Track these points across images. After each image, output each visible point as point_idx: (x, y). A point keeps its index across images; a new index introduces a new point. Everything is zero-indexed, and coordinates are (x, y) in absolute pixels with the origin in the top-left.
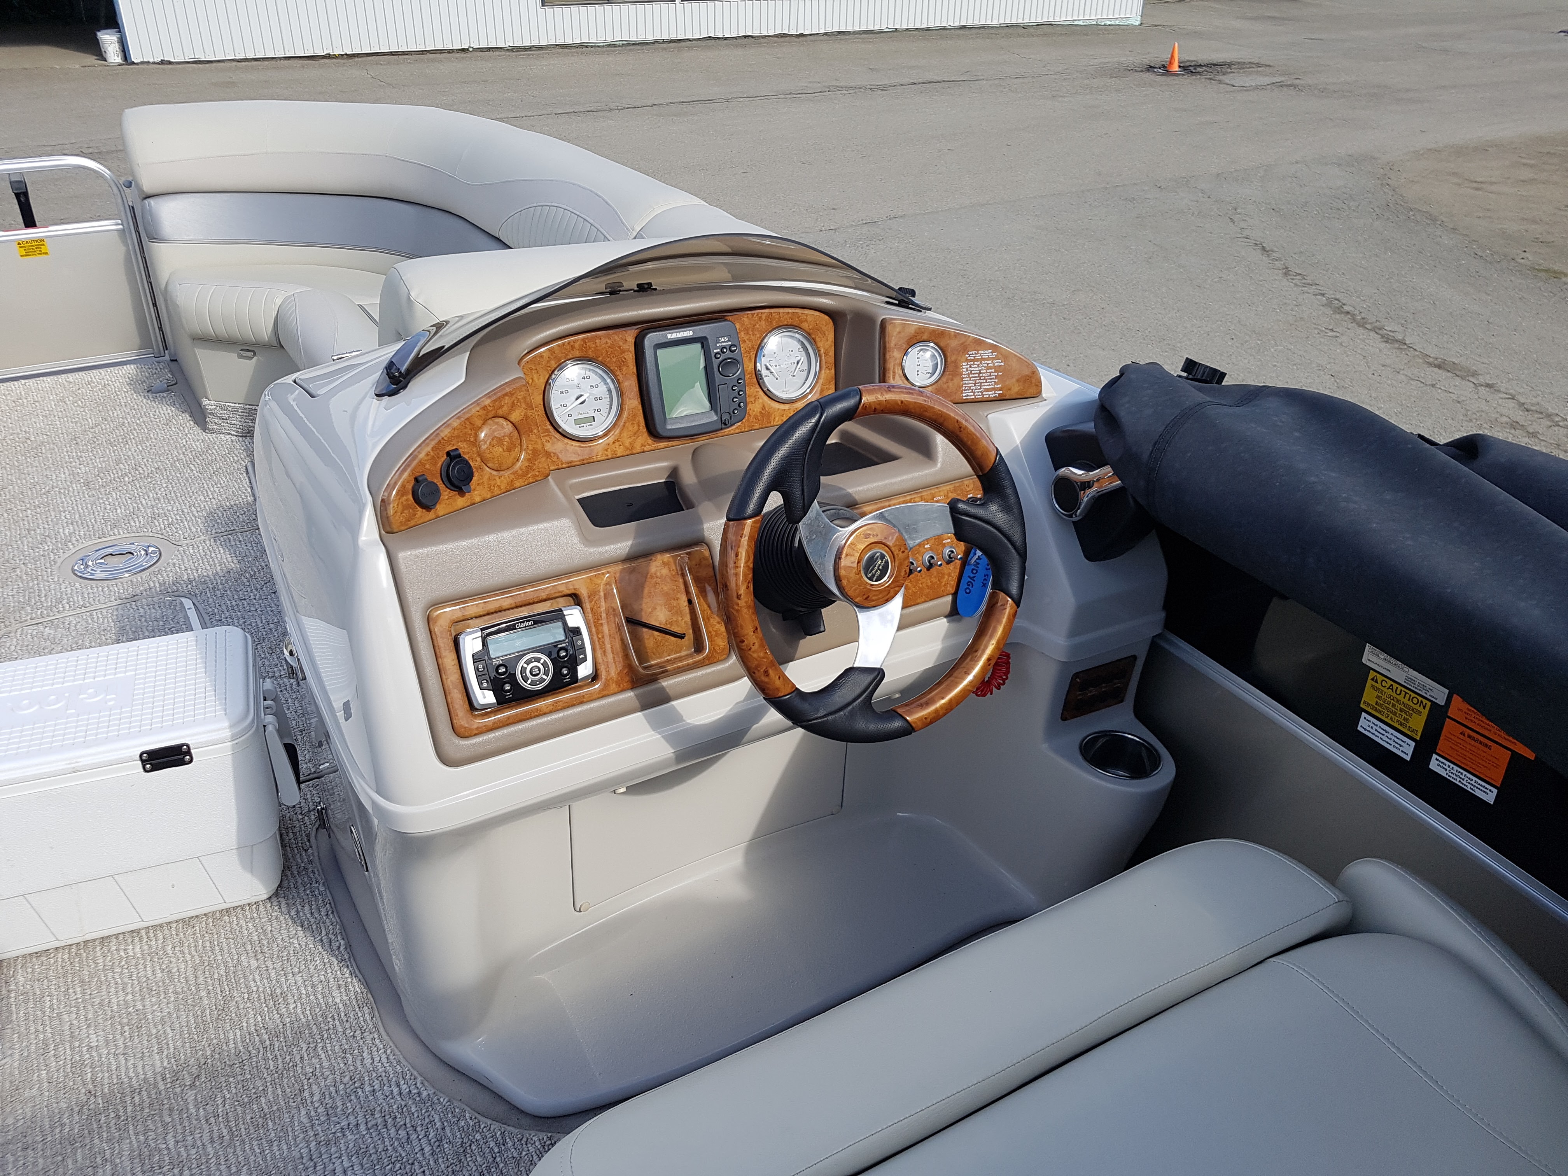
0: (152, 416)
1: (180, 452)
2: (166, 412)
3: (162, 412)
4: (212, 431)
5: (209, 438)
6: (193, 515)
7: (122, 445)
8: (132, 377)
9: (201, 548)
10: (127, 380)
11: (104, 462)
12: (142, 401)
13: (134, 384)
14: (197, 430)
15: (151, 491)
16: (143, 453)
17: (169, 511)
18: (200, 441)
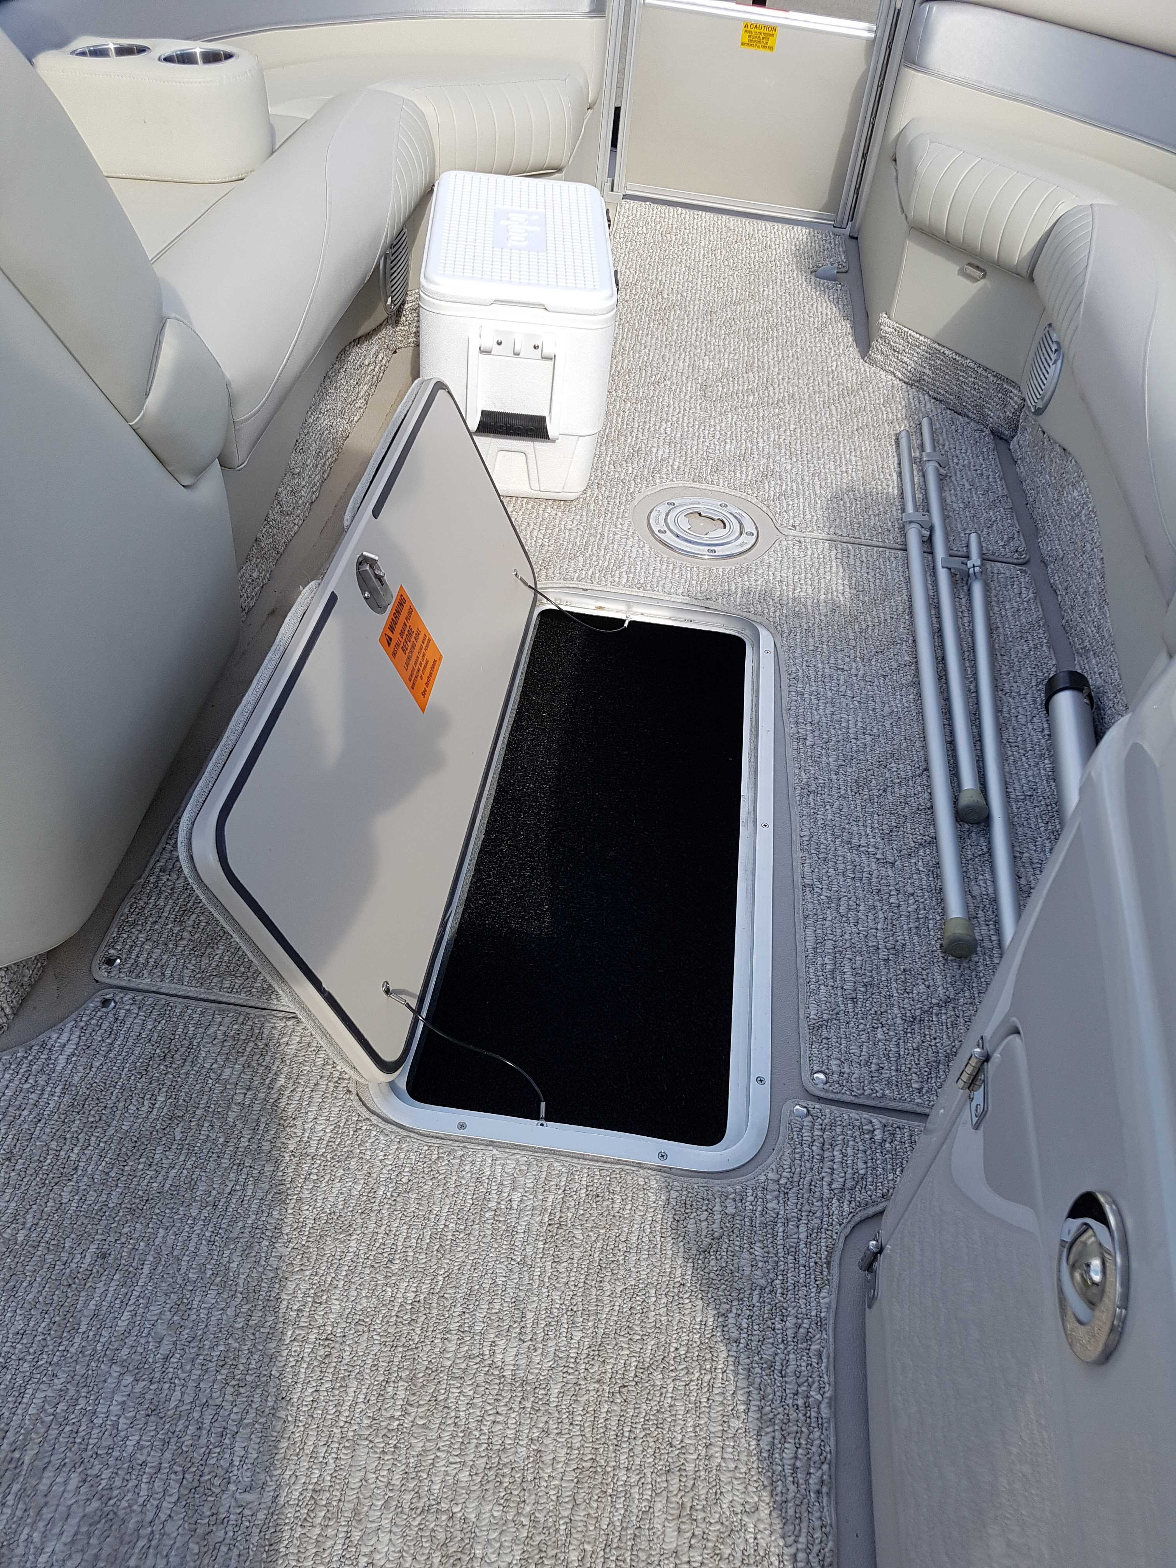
0: (807, 311)
1: (825, 380)
2: (825, 312)
3: (820, 309)
4: (873, 362)
5: (865, 370)
6: (814, 490)
7: (760, 343)
8: (800, 245)
9: (809, 552)
10: (793, 247)
11: (733, 360)
12: (802, 284)
13: (799, 253)
14: (854, 352)
15: (774, 430)
16: (781, 364)
17: (786, 471)
18: (854, 372)
